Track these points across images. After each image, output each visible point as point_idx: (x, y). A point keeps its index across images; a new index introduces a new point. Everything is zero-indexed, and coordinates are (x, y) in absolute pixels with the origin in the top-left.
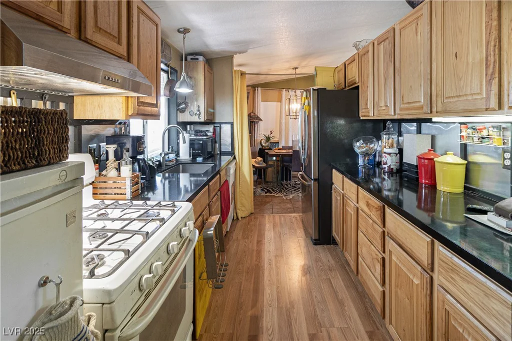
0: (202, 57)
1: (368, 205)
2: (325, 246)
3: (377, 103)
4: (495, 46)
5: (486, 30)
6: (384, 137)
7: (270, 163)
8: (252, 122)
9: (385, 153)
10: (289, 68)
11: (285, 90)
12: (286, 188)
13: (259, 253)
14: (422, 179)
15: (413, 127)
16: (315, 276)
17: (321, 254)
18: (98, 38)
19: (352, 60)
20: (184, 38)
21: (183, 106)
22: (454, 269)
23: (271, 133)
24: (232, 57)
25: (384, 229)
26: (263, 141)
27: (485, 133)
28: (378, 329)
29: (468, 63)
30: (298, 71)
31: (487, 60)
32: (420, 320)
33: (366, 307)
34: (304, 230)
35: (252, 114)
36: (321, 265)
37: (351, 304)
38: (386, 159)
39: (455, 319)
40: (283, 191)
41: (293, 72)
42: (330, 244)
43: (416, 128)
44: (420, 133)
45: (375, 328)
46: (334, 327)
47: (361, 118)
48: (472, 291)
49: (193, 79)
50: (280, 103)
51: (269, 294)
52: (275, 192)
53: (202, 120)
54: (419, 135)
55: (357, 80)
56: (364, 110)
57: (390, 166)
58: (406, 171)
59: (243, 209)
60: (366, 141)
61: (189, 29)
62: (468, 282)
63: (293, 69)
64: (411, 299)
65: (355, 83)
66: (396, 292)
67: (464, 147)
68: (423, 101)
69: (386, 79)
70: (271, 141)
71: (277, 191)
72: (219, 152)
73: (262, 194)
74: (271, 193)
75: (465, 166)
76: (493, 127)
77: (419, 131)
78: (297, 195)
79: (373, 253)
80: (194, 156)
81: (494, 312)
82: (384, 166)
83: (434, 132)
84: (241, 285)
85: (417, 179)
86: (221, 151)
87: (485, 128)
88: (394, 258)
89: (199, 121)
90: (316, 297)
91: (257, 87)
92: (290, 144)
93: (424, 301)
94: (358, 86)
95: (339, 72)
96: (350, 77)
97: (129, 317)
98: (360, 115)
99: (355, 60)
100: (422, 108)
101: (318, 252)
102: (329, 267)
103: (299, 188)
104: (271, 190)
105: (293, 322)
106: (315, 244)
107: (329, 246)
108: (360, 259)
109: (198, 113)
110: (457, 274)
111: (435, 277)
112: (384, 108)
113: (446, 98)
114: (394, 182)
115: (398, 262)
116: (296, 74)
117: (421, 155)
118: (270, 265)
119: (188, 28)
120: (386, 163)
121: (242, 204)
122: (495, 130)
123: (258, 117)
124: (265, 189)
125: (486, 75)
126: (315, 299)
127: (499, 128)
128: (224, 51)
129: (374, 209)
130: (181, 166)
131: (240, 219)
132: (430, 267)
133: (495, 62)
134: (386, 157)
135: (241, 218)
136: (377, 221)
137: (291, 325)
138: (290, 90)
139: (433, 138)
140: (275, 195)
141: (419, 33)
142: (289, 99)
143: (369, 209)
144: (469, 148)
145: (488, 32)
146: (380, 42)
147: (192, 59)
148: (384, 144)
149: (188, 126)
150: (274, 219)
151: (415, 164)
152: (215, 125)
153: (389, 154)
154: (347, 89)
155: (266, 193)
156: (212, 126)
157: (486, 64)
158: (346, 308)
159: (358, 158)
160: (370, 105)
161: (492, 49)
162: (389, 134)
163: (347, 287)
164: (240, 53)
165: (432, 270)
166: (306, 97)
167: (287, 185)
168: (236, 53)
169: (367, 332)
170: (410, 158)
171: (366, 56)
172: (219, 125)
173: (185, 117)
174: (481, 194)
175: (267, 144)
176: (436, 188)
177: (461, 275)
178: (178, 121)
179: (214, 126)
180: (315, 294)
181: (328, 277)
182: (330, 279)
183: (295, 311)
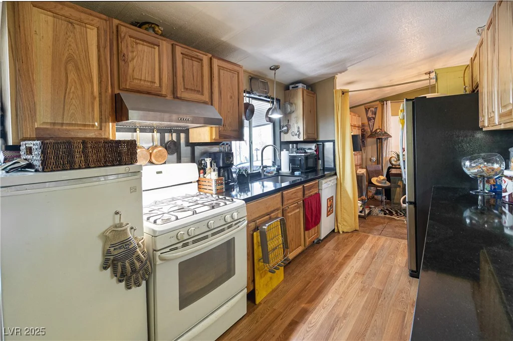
0: (301, 84)
8: (379, 139)
9: (506, 177)
13: (341, 266)
16: (389, 304)
18: (186, 95)
20: (275, 74)
21: (285, 128)
24: (333, 78)
26: (393, 159)
35: (378, 130)
38: (506, 184)
47: (484, 130)
49: (294, 105)
51: (329, 300)
52: (398, 215)
53: (302, 139)
57: (511, 194)
59: (345, 223)
61: (278, 66)
63: (426, 74)
72: (322, 168)
73: (380, 215)
74: (393, 215)
80: (293, 170)
82: (504, 194)
84: (309, 283)
86: (324, 168)
89: (299, 140)
90: (376, 320)
91: (386, 101)
97: (168, 249)
98: (480, 126)
99: (477, 53)
104: (394, 213)
105: (336, 329)
106: (412, 276)
109: (298, 133)
118: (346, 278)
119: (277, 64)
120: (506, 191)
121: (343, 218)
123: (385, 133)
126: (373, 321)
128: (323, 75)
130: (280, 177)
131: (341, 233)
134: (505, 182)
135: (343, 232)
137: (333, 330)
140: (396, 218)
147: (292, 88)
149: (291, 145)
150: (378, 240)
152: (318, 143)
155: (385, 214)
156: (315, 144)
168: (336, 73)
172: (321, 143)
173: (286, 138)
178: (282, 140)
179: (318, 145)
180: (376, 317)
181: (404, 310)
182: (406, 313)
183: (344, 321)
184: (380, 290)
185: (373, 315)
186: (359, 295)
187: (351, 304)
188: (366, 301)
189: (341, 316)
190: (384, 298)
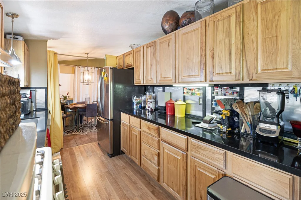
0: (22, 37)
1: (149, 128)
2: (117, 157)
3: (145, 77)
4: (204, 57)
5: (201, 50)
6: (147, 94)
7: (68, 113)
9: (148, 102)
10: (83, 53)
11: (77, 66)
12: (81, 128)
14: (168, 113)
15: (161, 89)
16: (117, 174)
17: (116, 162)
19: (129, 53)
20: (13, 21)
22: (199, 147)
23: (68, 94)
24: (46, 41)
25: (159, 139)
26: (62, 99)
27: (194, 91)
28: (155, 188)
29: (193, 62)
30: (89, 55)
31: (201, 61)
32: (181, 174)
33: (147, 180)
34: (102, 151)
36: (118, 167)
37: (140, 182)
39: (200, 167)
40: (80, 130)
41: (86, 56)
42: (119, 155)
43: (162, 90)
44: (164, 92)
45: (154, 188)
46: (136, 196)
47: (135, 85)
48: (207, 154)
50: (73, 74)
51: (93, 195)
52: (74, 132)
54: (164, 93)
55: (133, 64)
56: (137, 81)
57: (151, 108)
58: (159, 110)
59: (56, 147)
60: (138, 96)
62: (205, 151)
63: (86, 54)
64: (176, 167)
65: (131, 66)
66: (168, 167)
67: (184, 97)
68: (172, 77)
69: (151, 66)
70: (67, 99)
71: (75, 131)
72: (34, 110)
74: (72, 133)
75: (185, 105)
76: (197, 88)
77: (164, 91)
78: (90, 131)
79: (152, 152)
81: (217, 159)
82: (148, 109)
83: (171, 91)
85: (165, 113)
86: (36, 109)
87: (194, 89)
88: (166, 151)
90: (121, 185)
92: (84, 101)
93: (183, 165)
94: (134, 68)
95: (119, 59)
96: (127, 62)
98: (135, 83)
99: (131, 54)
100: (171, 80)
101: (114, 161)
102: (123, 167)
103: (90, 127)
104: (71, 131)
106: (111, 157)
107: (119, 156)
108: (142, 157)
110: (200, 149)
111: (189, 153)
112: (150, 80)
113: (184, 76)
114: (153, 116)
115: (169, 152)
116: (87, 57)
117: (168, 102)
119: (17, 14)
120: (149, 107)
122: (198, 90)
124: (66, 131)
125: (201, 68)
126: (121, 186)
127: (199, 89)
128: (41, 36)
129: (153, 130)
132: (186, 150)
133: (204, 63)
134: (150, 104)
136: (155, 135)
138: (81, 67)
139: (171, 93)
140: (75, 133)
141: (170, 46)
142: (84, 72)
143: (149, 130)
144: (186, 97)
145: (202, 51)
146: (148, 46)
148: (147, 98)
150: (79, 149)
151: (164, 106)
152: (32, 89)
153: (151, 102)
154: (125, 69)
155: (68, 134)
156: (29, 90)
157: (201, 64)
158: (138, 185)
159: (133, 106)
160: (141, 78)
161: (203, 58)
162: (149, 92)
163: (135, 174)
164: (53, 39)
165: (187, 151)
166: (105, 72)
167: (81, 127)
168: (50, 39)
169: (151, 192)
170: (161, 103)
171: (139, 53)
172: (35, 89)
174: (191, 116)
175: (65, 101)
176: (175, 116)
177: (202, 149)
180: (120, 184)
181: (124, 172)
182: (125, 173)
183: (112, 197)
184: (108, 171)
185: (118, 184)
186: (103, 180)
187: (105, 186)
188: (109, 180)
189: (108, 196)
190: (113, 173)
